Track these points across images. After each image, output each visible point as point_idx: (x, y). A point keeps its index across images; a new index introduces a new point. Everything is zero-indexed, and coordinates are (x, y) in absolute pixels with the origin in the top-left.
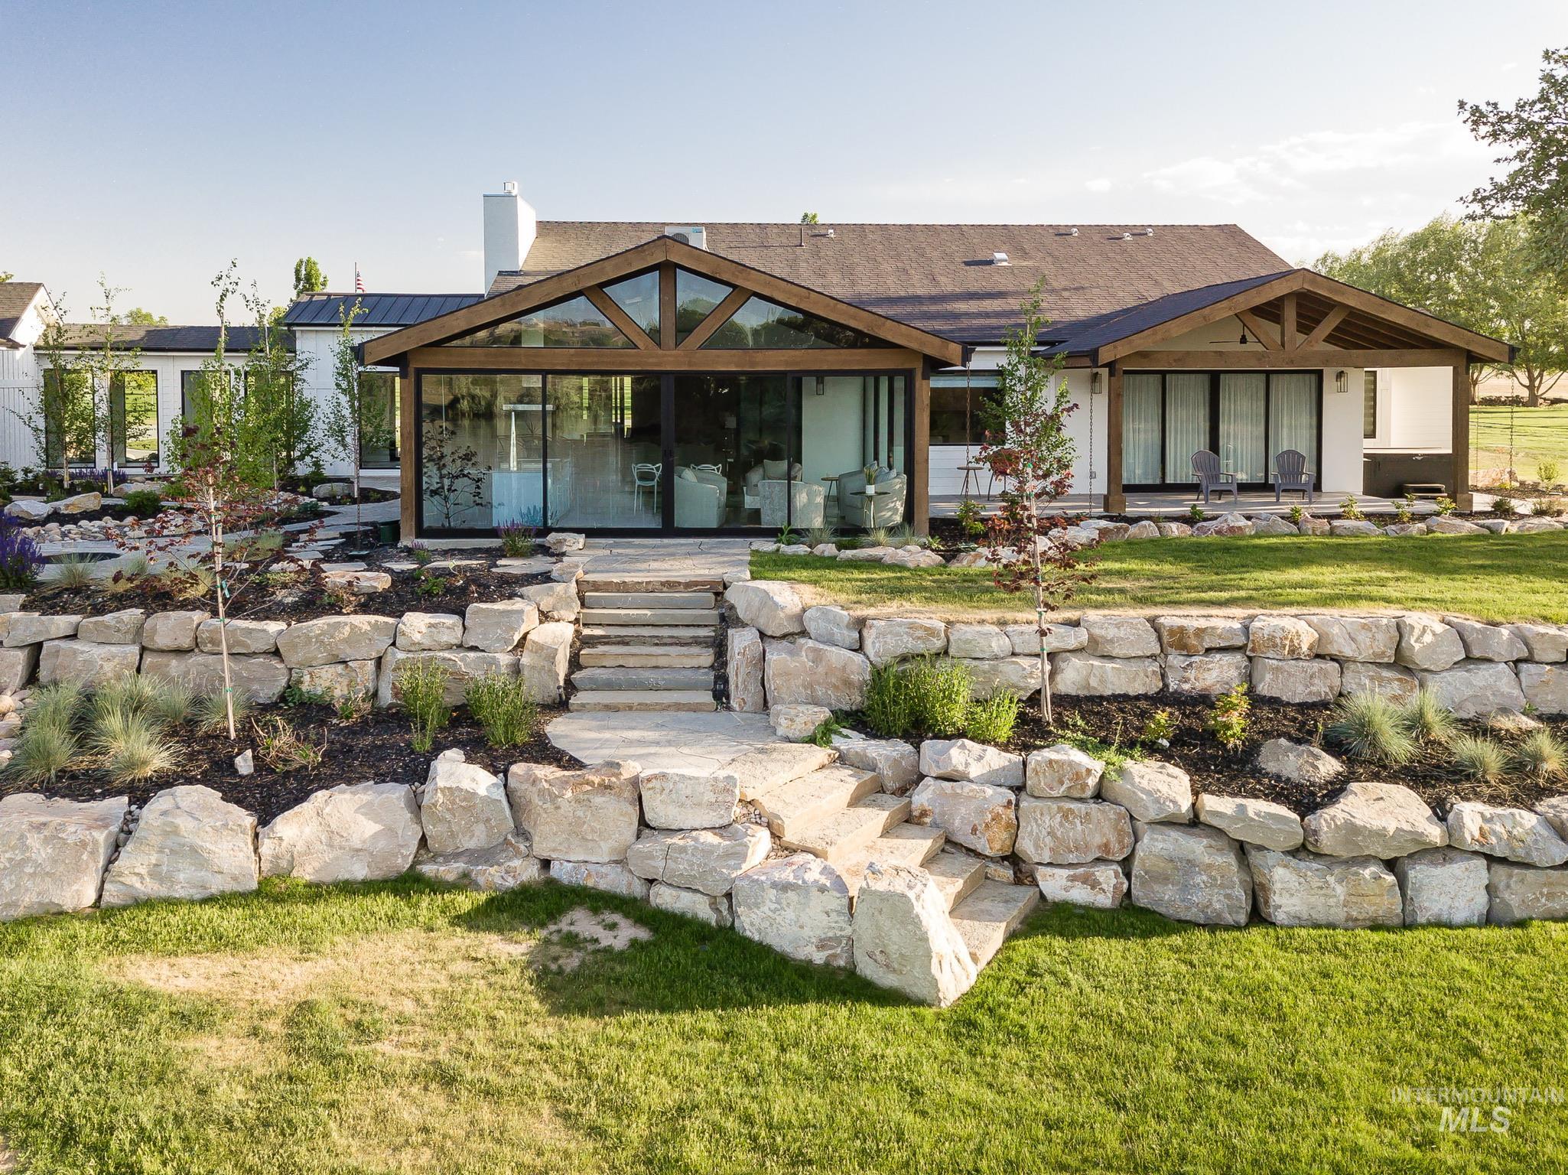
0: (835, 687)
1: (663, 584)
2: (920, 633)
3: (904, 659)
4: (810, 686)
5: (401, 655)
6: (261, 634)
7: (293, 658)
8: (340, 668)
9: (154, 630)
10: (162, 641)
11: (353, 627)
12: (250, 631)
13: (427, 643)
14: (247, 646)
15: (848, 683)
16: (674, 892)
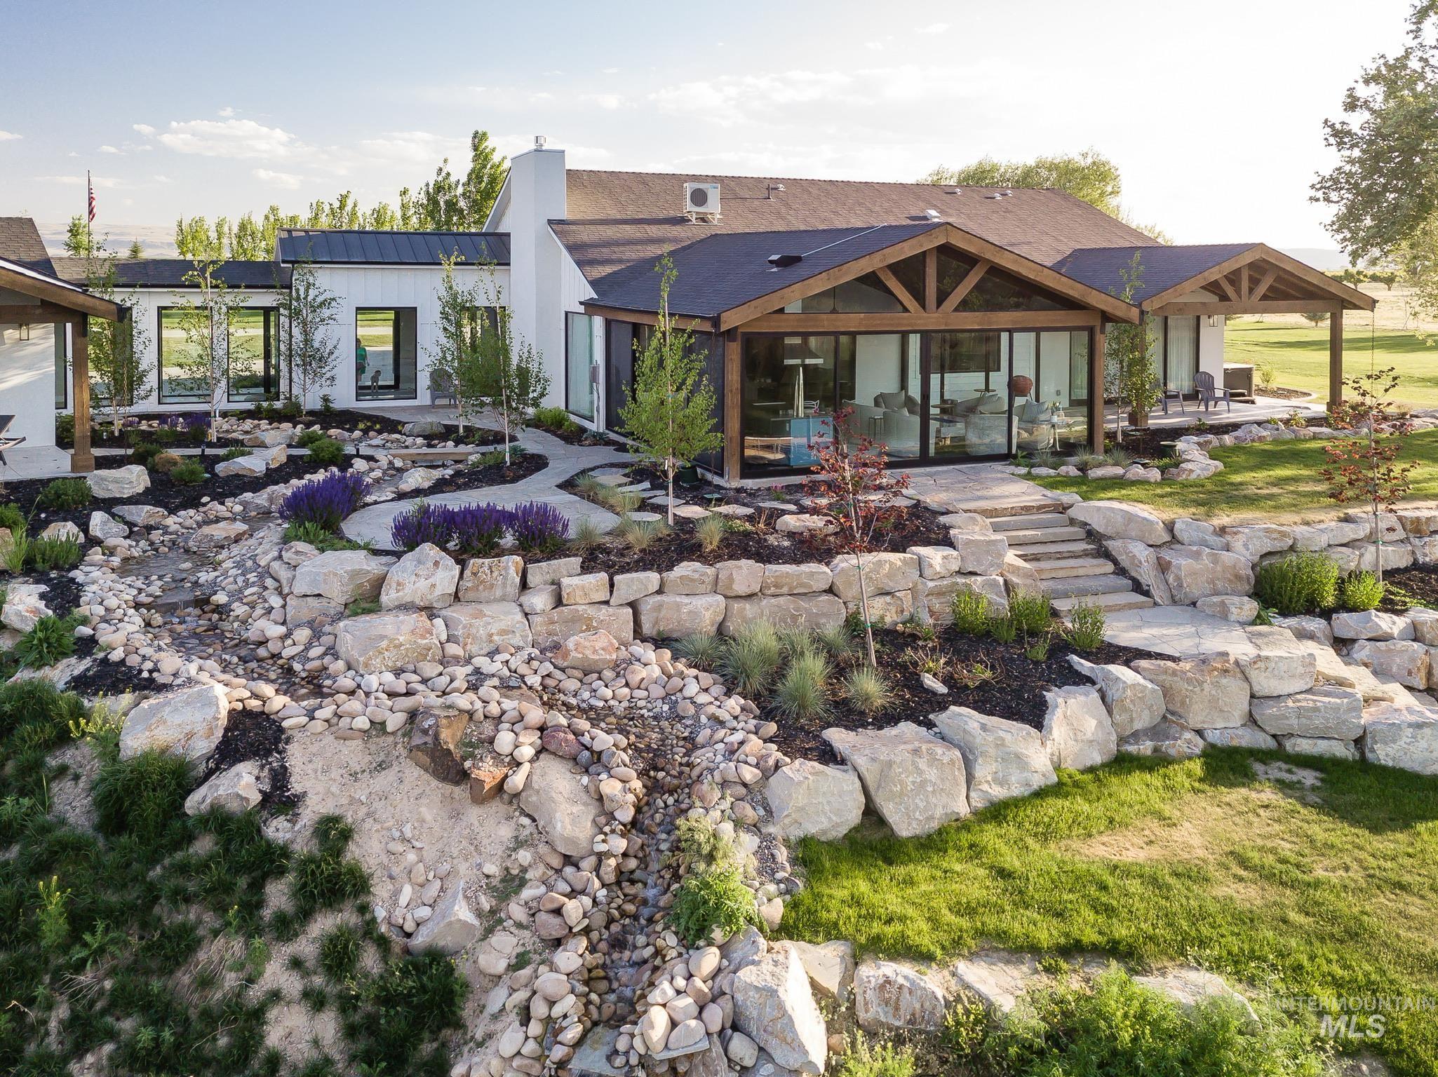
0: (1230, 581)
1: (1022, 508)
2: (1275, 535)
3: (1265, 556)
4: (1212, 582)
5: (931, 584)
6: (821, 576)
7: (849, 593)
8: (888, 599)
9: (731, 579)
10: (740, 588)
11: (891, 564)
12: (812, 574)
13: (944, 572)
14: (811, 587)
15: (1238, 577)
16: (1310, 741)
